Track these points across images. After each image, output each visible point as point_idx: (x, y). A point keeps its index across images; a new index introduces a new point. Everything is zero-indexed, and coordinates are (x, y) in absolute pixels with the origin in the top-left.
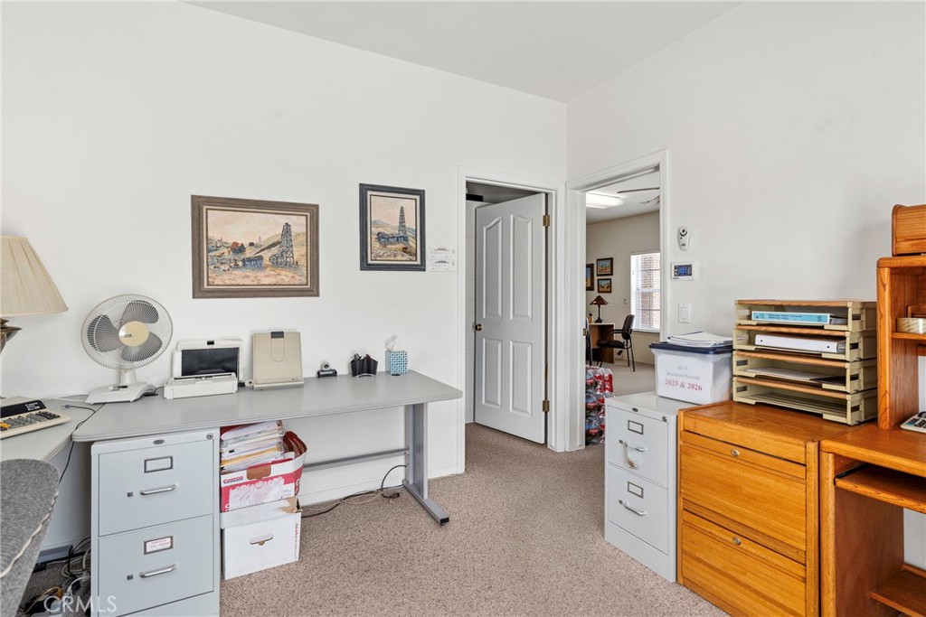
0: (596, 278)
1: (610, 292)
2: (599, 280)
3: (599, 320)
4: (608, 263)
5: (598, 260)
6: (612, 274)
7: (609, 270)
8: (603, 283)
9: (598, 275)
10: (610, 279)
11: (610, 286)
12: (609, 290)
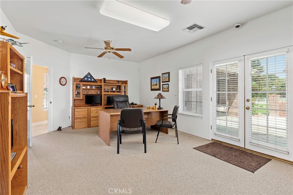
0: (162, 83)
1: (168, 91)
2: (163, 85)
3: (160, 108)
4: (167, 75)
5: (162, 74)
6: (169, 81)
7: (168, 79)
8: (165, 86)
9: (162, 82)
10: (168, 84)
11: (168, 88)
12: (168, 90)
